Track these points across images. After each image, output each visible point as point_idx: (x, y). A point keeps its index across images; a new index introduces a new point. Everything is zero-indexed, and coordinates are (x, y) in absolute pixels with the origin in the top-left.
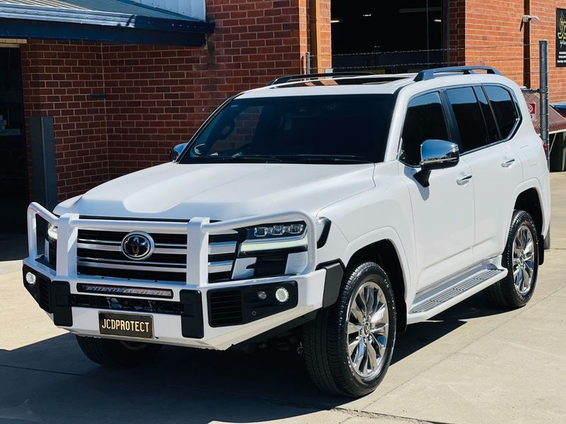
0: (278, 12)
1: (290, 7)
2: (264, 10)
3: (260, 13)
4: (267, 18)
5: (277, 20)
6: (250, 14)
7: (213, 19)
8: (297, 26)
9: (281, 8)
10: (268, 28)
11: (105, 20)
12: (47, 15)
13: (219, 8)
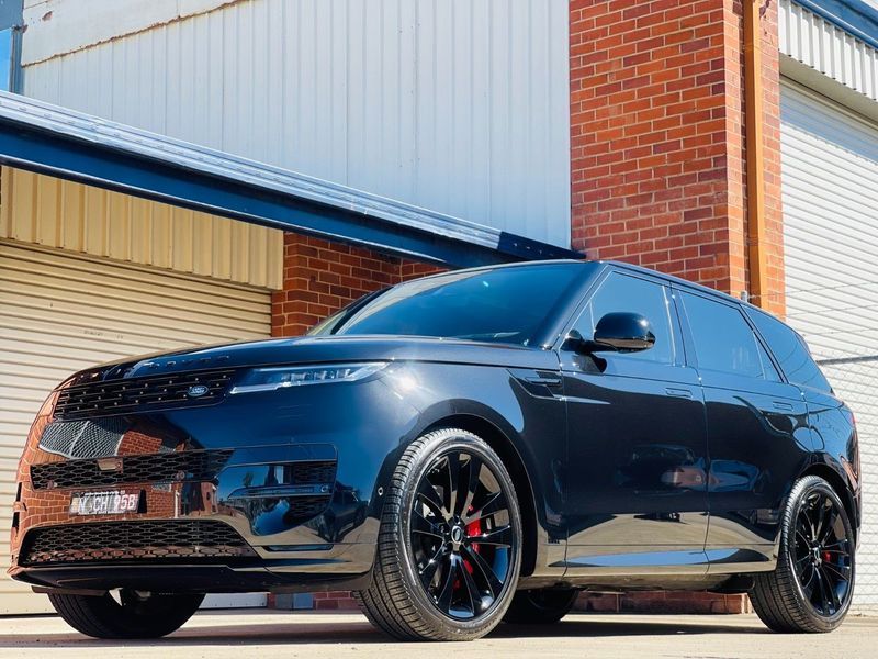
0: (693, 228)
1: (713, 218)
2: (668, 226)
3: (662, 232)
4: (674, 239)
5: (690, 240)
6: (645, 235)
7: (583, 249)
8: (725, 247)
9: (697, 221)
10: (675, 255)
11: (403, 216)
12: (310, 190)
13: (592, 232)
